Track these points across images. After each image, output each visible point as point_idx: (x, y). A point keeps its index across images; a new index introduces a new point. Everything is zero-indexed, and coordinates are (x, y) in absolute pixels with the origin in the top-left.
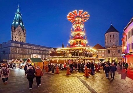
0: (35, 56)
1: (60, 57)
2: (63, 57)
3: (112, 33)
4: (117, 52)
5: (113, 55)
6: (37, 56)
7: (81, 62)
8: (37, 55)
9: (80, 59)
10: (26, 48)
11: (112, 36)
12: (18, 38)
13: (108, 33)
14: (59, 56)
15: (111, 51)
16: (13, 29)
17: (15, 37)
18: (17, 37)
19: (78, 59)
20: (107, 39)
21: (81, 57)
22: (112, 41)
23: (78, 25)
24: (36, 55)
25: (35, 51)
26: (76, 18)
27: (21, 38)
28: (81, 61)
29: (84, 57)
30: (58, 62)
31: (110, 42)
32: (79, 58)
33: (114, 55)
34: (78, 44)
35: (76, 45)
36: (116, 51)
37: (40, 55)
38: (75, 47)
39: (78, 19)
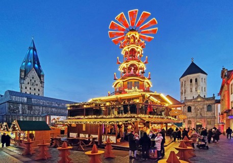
0: (54, 119)
1: (90, 117)
2: (95, 118)
3: (193, 76)
4: (205, 110)
5: (197, 115)
6: (58, 119)
7: (140, 128)
8: (58, 117)
9: (138, 120)
10: (37, 105)
11: (194, 81)
12: (30, 89)
13: (186, 76)
14: (87, 115)
15: (193, 108)
16: (23, 74)
17: (26, 88)
18: (28, 88)
19: (133, 120)
20: (185, 87)
21: (139, 115)
22: (195, 90)
23: (132, 46)
24: (56, 117)
25: (54, 109)
26: (129, 33)
27: (35, 89)
28: (139, 126)
29: (147, 116)
30: (84, 129)
31: (190, 92)
32: (134, 117)
33: (199, 115)
34: (133, 88)
35: (126, 90)
36: (203, 108)
37: (63, 117)
38: (126, 93)
39: (133, 33)
